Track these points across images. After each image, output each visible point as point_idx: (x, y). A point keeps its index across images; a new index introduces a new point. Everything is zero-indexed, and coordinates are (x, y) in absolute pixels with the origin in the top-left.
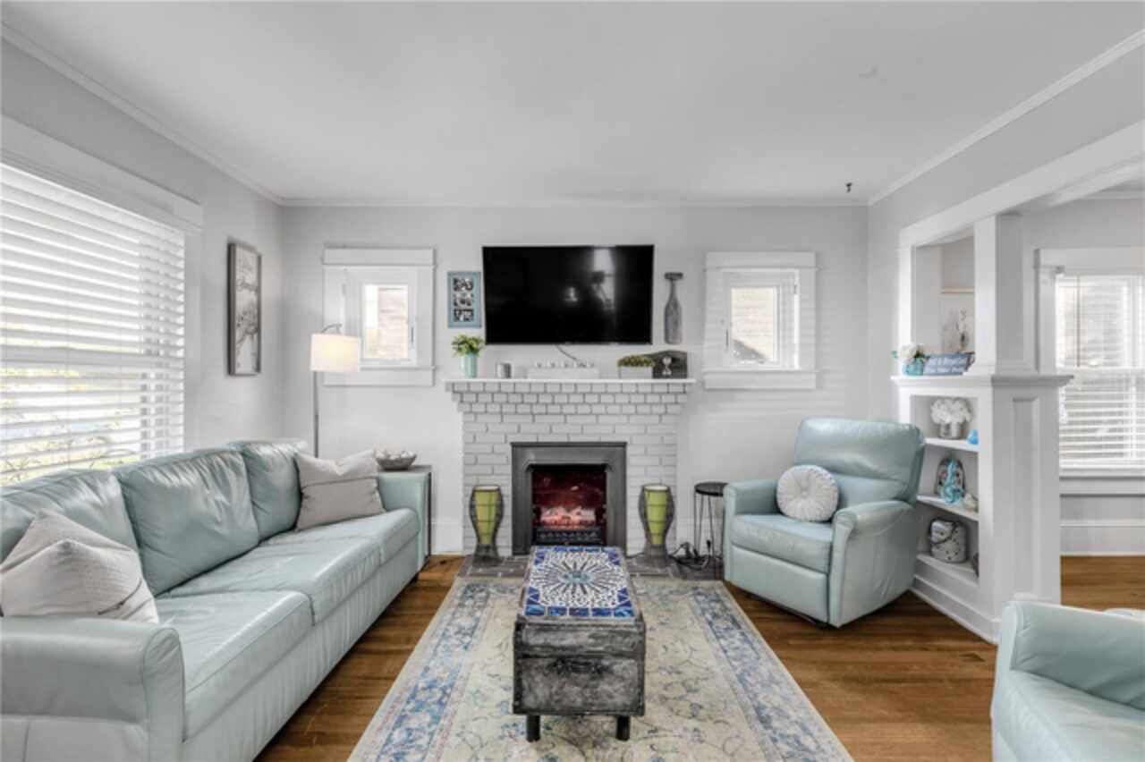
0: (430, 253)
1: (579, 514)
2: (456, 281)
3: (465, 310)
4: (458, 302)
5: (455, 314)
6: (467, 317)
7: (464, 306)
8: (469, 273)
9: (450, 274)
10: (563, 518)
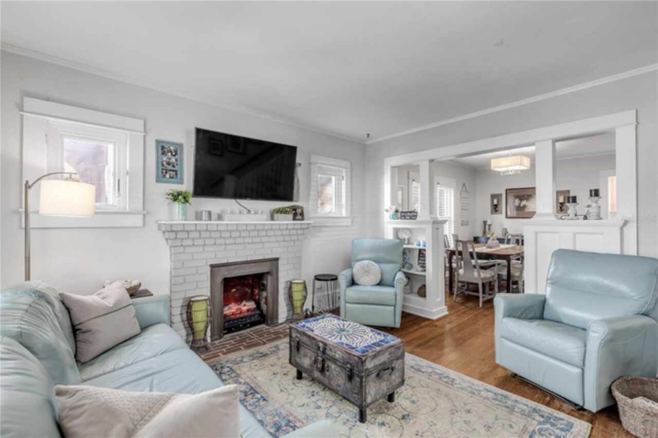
0: (142, 122)
1: (245, 305)
2: (163, 148)
3: (170, 170)
4: (165, 163)
5: (162, 172)
6: (172, 175)
7: (170, 167)
8: (173, 144)
9: (158, 142)
10: (237, 310)
